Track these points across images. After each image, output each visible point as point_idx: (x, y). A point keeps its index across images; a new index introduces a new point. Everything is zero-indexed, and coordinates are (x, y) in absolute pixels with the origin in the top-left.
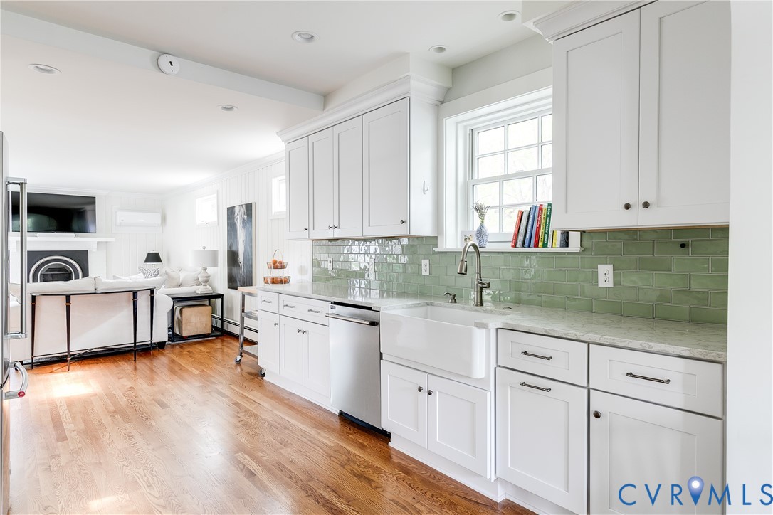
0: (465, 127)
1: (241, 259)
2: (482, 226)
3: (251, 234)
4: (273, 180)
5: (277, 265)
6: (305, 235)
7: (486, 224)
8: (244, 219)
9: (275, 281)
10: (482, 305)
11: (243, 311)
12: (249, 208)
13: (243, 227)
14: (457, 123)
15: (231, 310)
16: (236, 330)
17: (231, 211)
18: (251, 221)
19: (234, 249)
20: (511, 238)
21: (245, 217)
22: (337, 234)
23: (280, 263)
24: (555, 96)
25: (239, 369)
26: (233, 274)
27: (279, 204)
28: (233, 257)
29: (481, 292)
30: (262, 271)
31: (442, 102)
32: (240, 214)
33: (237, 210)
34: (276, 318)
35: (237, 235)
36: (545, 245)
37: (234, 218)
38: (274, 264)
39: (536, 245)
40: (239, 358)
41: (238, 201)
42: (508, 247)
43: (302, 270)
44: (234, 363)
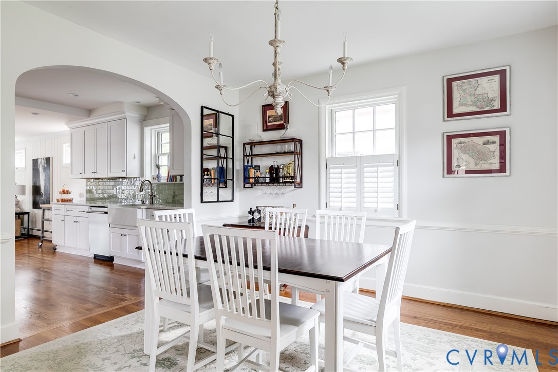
0: (156, 131)
1: (42, 190)
2: (159, 173)
3: (49, 175)
4: (64, 145)
5: (64, 192)
6: (80, 176)
7: (160, 172)
8: (44, 167)
9: (63, 201)
10: (153, 204)
11: (43, 218)
12: (48, 160)
13: (44, 171)
14: (151, 129)
15: (34, 222)
16: (39, 233)
17: (35, 162)
18: (49, 168)
19: (37, 184)
20: (166, 179)
21: (46, 165)
22: (96, 176)
23: (67, 191)
24: (170, 126)
25: (40, 250)
26: (37, 200)
27: (67, 159)
28: (36, 190)
29: (152, 199)
30: (56, 195)
31: (144, 120)
32: (41, 164)
33: (39, 161)
34: (62, 218)
35: (39, 176)
36: (176, 181)
37: (37, 166)
38: (63, 192)
39: (174, 181)
40: (40, 244)
41: (41, 155)
42: (166, 181)
43: (81, 195)
44: (38, 247)
